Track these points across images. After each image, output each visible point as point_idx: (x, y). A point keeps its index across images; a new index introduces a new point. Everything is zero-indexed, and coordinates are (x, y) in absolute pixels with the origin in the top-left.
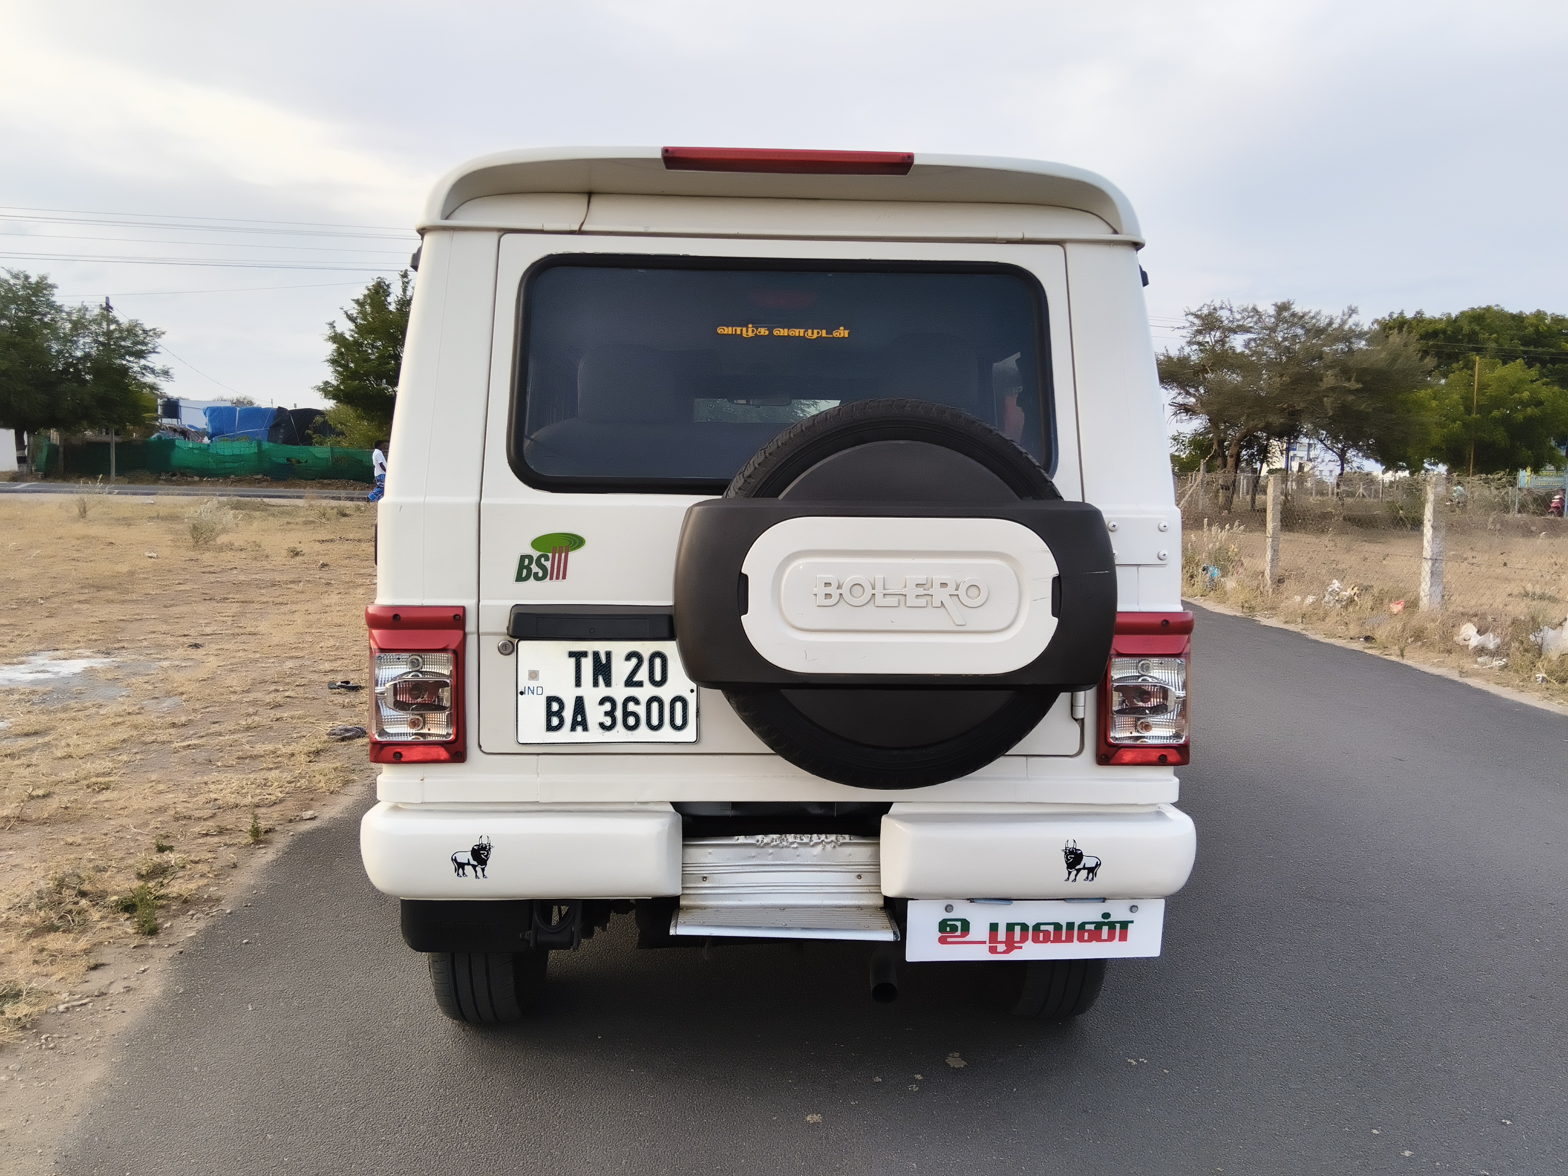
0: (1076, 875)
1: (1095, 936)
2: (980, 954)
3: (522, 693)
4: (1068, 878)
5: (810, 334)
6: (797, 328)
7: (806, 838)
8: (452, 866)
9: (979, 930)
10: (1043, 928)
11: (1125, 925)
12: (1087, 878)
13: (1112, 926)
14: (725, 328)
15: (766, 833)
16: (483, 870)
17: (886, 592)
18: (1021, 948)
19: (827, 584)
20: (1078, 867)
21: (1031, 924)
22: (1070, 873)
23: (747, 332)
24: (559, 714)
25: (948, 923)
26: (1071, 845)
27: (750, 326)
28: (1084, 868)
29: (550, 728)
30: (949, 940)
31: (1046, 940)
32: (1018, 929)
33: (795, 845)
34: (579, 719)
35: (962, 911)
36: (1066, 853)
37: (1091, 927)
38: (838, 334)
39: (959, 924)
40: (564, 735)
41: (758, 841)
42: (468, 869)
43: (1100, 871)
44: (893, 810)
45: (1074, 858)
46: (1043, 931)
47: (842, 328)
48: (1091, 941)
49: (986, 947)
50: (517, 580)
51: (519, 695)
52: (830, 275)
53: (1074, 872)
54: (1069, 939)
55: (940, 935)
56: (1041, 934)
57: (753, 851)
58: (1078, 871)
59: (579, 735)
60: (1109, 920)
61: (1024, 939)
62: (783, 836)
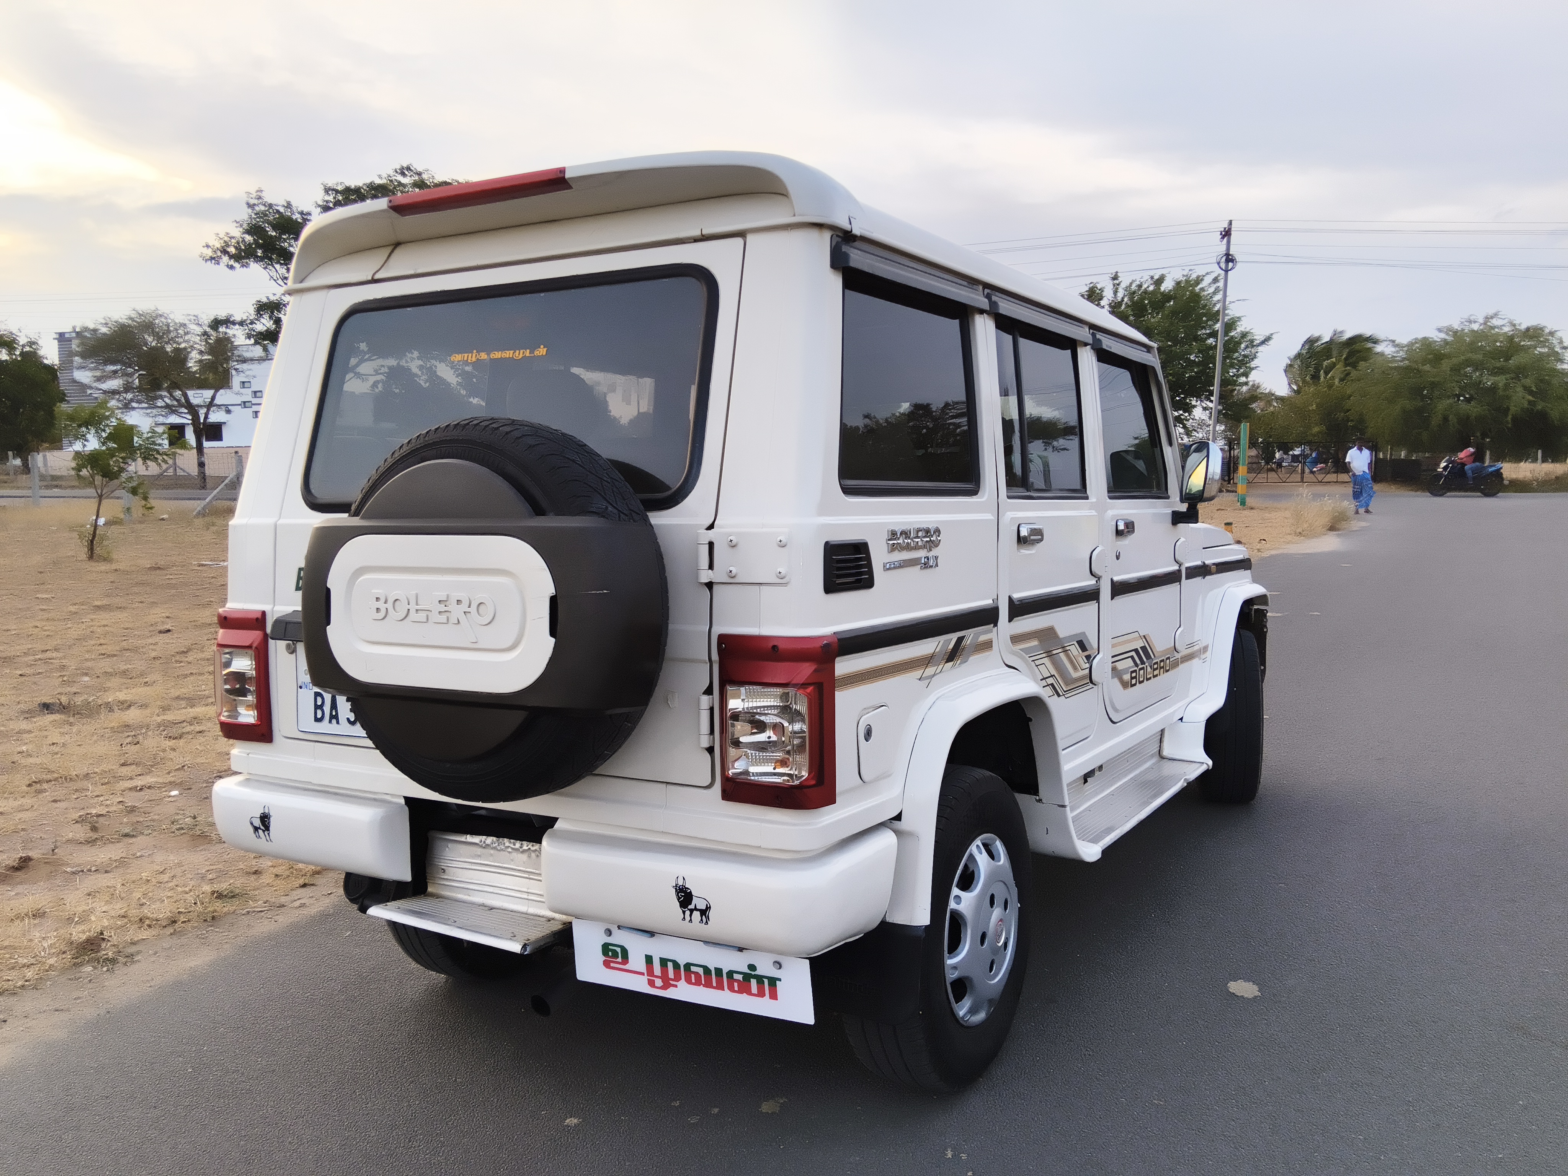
0: (691, 915)
1: (744, 988)
2: (639, 984)
3: (301, 687)
4: (684, 918)
5: (517, 355)
6: (508, 350)
7: (518, 844)
8: (252, 830)
9: (637, 962)
10: (693, 969)
11: (773, 981)
12: (702, 920)
13: (760, 979)
14: (456, 355)
15: (488, 834)
16: (269, 834)
17: (418, 607)
18: (676, 986)
19: (378, 599)
20: (690, 907)
21: (682, 963)
22: (684, 912)
23: (472, 357)
24: (321, 707)
25: (610, 947)
26: (680, 883)
27: (475, 351)
28: (696, 909)
29: (317, 720)
30: (612, 965)
31: (698, 983)
32: (670, 965)
33: (510, 850)
34: (334, 714)
35: (620, 938)
36: (676, 890)
37: (739, 977)
38: (538, 352)
39: (619, 950)
40: (325, 727)
41: (481, 841)
42: (260, 831)
43: (712, 914)
44: (557, 826)
45: (685, 897)
46: (694, 973)
47: (542, 346)
48: (742, 993)
49: (645, 979)
50: (296, 590)
51: (299, 689)
52: (542, 295)
53: (688, 913)
54: (720, 987)
55: (604, 958)
56: (693, 976)
57: (479, 851)
58: (691, 911)
59: (333, 728)
60: (756, 973)
61: (677, 978)
62: (501, 840)
